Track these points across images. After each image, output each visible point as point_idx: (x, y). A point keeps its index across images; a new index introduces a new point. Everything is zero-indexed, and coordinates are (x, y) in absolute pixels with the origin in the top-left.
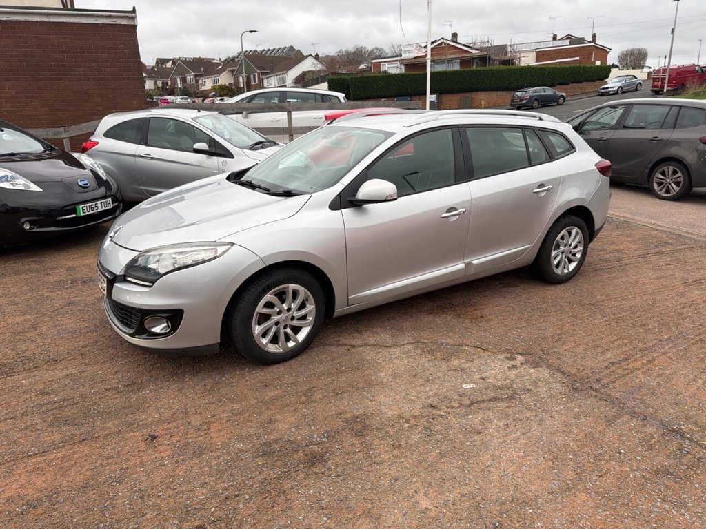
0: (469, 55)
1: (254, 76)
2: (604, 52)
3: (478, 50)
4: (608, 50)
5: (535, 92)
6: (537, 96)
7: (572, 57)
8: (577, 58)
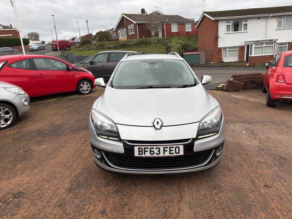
7: (8, 34)
8: (12, 35)
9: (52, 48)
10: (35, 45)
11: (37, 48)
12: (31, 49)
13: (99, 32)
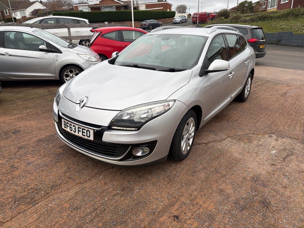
0: (120, 4)
1: (6, 11)
2: (170, 6)
3: (123, 2)
4: (172, 5)
5: (151, 21)
6: (151, 24)
7: (160, 7)
8: (162, 8)
9: (193, 20)
10: (179, 17)
11: (179, 21)
12: (174, 22)
13: (243, 2)
